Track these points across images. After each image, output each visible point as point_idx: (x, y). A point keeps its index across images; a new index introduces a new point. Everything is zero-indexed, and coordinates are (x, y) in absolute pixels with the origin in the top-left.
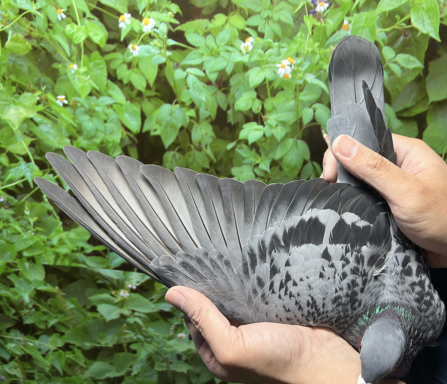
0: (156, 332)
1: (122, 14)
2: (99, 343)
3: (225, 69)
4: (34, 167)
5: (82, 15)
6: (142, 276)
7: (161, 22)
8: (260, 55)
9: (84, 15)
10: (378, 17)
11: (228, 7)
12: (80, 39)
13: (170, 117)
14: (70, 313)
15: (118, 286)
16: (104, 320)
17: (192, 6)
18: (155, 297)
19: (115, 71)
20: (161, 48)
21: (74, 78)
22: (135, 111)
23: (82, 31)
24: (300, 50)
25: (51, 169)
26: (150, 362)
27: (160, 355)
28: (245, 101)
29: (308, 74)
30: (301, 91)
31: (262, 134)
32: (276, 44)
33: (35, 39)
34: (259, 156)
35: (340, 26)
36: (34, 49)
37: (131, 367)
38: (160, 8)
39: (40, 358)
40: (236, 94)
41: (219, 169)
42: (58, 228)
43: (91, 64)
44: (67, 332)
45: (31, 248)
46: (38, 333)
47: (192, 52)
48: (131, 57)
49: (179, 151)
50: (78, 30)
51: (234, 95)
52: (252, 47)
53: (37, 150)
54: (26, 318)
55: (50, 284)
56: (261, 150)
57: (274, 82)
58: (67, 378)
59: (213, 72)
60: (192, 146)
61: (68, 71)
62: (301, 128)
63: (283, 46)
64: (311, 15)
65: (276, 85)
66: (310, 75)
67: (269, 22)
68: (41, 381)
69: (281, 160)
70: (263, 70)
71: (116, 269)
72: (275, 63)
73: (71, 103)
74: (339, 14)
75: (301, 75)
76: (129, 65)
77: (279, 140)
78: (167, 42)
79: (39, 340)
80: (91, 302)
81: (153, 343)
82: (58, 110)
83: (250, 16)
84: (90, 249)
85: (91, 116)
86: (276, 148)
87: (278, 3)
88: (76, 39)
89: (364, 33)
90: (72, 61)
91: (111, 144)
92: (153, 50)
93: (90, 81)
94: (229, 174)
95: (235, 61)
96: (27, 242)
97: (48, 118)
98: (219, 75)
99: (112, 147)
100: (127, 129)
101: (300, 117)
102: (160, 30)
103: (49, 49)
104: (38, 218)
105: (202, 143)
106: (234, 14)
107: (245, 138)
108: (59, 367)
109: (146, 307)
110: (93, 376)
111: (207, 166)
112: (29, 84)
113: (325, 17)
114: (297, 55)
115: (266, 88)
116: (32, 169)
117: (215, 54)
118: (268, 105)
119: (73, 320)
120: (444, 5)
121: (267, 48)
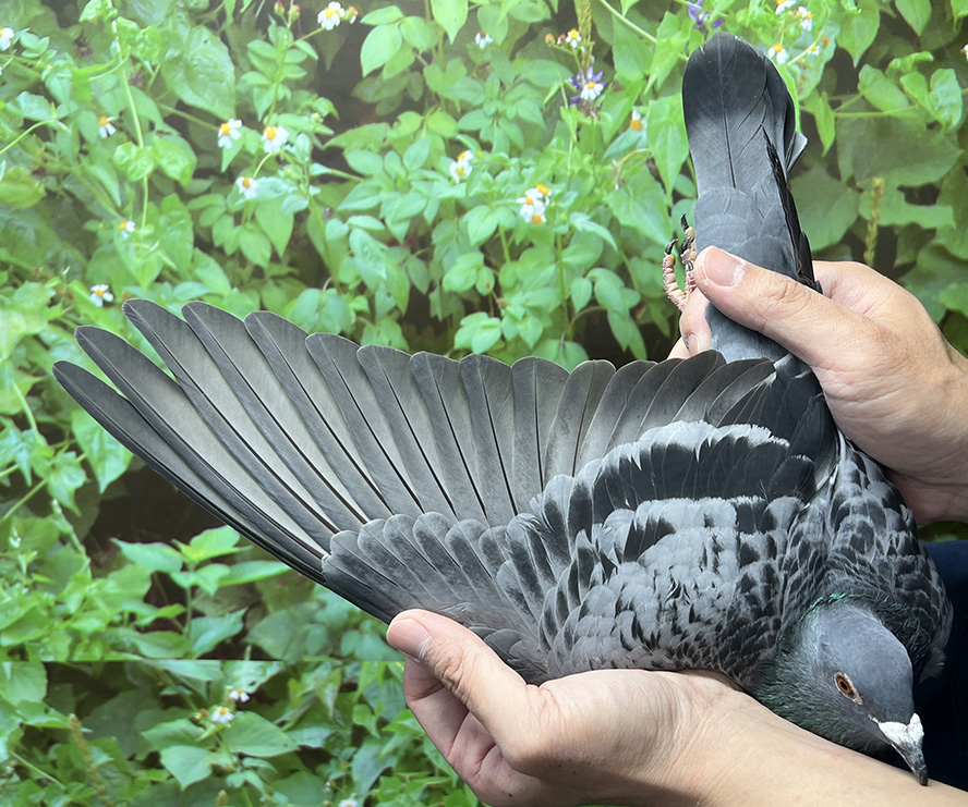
0: (290, 801)
1: (225, 122)
3: (424, 210)
4: (35, 439)
5: (147, 126)
6: (262, 667)
7: (299, 133)
8: (486, 183)
9: (152, 126)
11: (423, 99)
12: (142, 171)
13: (317, 316)
14: (98, 775)
15: (206, 697)
16: (177, 786)
17: (357, 100)
18: (290, 715)
19: (209, 230)
20: (299, 182)
21: (127, 248)
22: (249, 307)
23: (146, 157)
24: (559, 171)
25: (73, 441)
28: (462, 273)
29: (576, 214)
30: (565, 246)
31: (499, 336)
32: (514, 161)
33: (53, 175)
35: (627, 123)
36: (50, 194)
38: (296, 107)
40: (445, 260)
42: (79, 574)
43: (162, 220)
45: (19, 625)
47: (358, 186)
48: (241, 201)
50: (138, 155)
51: (440, 262)
52: (471, 169)
53: (43, 402)
55: (57, 709)
57: (514, 233)
59: (400, 221)
61: (115, 235)
62: (570, 318)
63: (527, 164)
64: (574, 106)
65: (518, 239)
66: (580, 214)
67: (500, 123)
70: (492, 210)
71: (205, 656)
72: (513, 196)
73: (119, 300)
74: (623, 103)
75: (563, 216)
76: (238, 218)
77: (531, 344)
78: (310, 170)
80: (146, 744)
82: (91, 314)
83: (464, 112)
84: (148, 615)
87: (514, 87)
89: (670, 134)
90: (124, 215)
92: (284, 186)
93: (160, 253)
95: (439, 197)
96: (9, 612)
97: (71, 331)
98: (410, 226)
101: (567, 297)
102: (297, 148)
103: (80, 194)
104: (39, 554)
106: (436, 110)
107: (466, 346)
109: (271, 741)
112: (36, 265)
113: (599, 109)
115: (501, 245)
116: (31, 444)
117: (402, 187)
118: (506, 278)
119: (104, 793)
120: (803, 78)
121: (498, 169)
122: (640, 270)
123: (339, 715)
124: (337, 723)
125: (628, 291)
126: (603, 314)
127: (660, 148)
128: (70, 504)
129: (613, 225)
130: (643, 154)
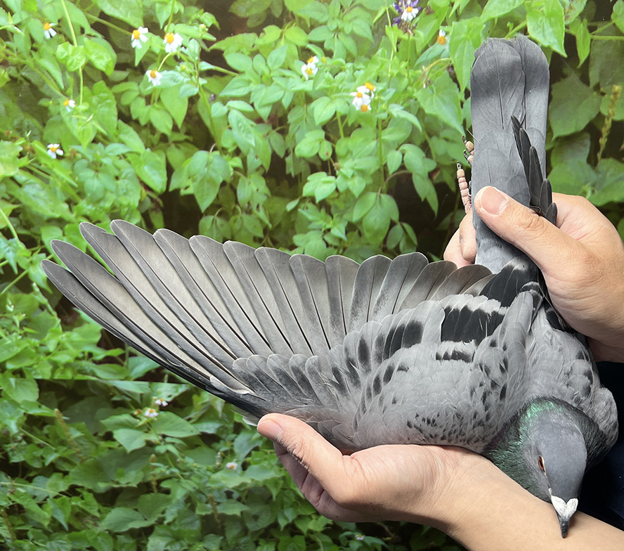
0: (196, 462)
1: (136, 29)
2: (118, 483)
3: (281, 100)
4: (17, 245)
5: (79, 30)
6: (175, 387)
7: (191, 39)
8: (328, 81)
9: (82, 31)
10: (485, 26)
11: (282, 16)
12: (77, 64)
13: (206, 169)
14: (75, 443)
15: (141, 403)
16: (124, 451)
17: (233, 15)
18: (194, 414)
19: (128, 108)
20: (191, 75)
21: (71, 118)
22: (159, 163)
23: (79, 54)
24: (382, 73)
25: (43, 247)
26: (189, 504)
27: (204, 494)
28: (309, 144)
29: (393, 105)
30: (384, 128)
31: (334, 188)
32: (349, 65)
33: (14, 66)
34: (330, 218)
35: (435, 39)
36: (13, 80)
37: (163, 513)
38: (188, 19)
39: (35, 508)
40: (297, 135)
41: (276, 237)
42: (54, 328)
43: (94, 100)
44: (72, 470)
45: (17, 357)
46: (31, 475)
47: (235, 79)
48: (150, 88)
49: (220, 215)
50: (74, 53)
51: (294, 136)
52: (317, 69)
53: (21, 222)
54: (13, 455)
55: (46, 406)
56: (333, 210)
57: (348, 117)
58: (74, 533)
59: (265, 106)
60: (238, 208)
61: (61, 109)
62: (385, 178)
63: (358, 67)
64: (396, 24)
65: (350, 122)
66: (397, 105)
67: (339, 36)
68: (37, 541)
69: (360, 222)
70: (332, 101)
71: (138, 379)
72: (348, 90)
73: (68, 154)
74: (433, 23)
75: (384, 106)
76: (148, 99)
77: (357, 195)
78: (199, 67)
79: (33, 484)
80: (104, 427)
81: (193, 478)
82: (49, 164)
83: (312, 27)
84: (100, 354)
85: (97, 171)
86: (354, 206)
87: (351, 9)
88: (71, 64)
89: (466, 48)
90: (67, 96)
91: (126, 209)
92: (181, 78)
93: (94, 123)
94: (290, 244)
95: (293, 89)
96: (11, 349)
97: (36, 175)
98: (272, 109)
99: (127, 213)
100: (147, 188)
101: (384, 163)
102: (189, 50)
103: (34, 80)
104: (26, 315)
105: (251, 202)
106: (292, 25)
107: (311, 194)
108: (62, 519)
109: (182, 428)
110: (110, 528)
111: (260, 234)
112: (7, 129)
113: (414, 28)
114: (378, 80)
115: (338, 126)
116: (15, 248)
117: (267, 81)
118: (340, 149)
119: (80, 453)
120: (571, 8)
121: (337, 71)
122: (437, 146)
123: (225, 415)
124: (225, 421)
125: (428, 160)
126: (410, 175)
127: (458, 58)
128: (44, 286)
129: (420, 114)
130: (447, 62)
